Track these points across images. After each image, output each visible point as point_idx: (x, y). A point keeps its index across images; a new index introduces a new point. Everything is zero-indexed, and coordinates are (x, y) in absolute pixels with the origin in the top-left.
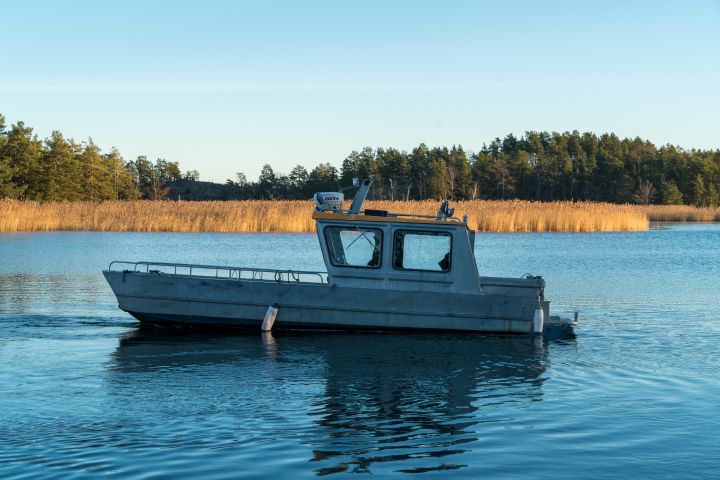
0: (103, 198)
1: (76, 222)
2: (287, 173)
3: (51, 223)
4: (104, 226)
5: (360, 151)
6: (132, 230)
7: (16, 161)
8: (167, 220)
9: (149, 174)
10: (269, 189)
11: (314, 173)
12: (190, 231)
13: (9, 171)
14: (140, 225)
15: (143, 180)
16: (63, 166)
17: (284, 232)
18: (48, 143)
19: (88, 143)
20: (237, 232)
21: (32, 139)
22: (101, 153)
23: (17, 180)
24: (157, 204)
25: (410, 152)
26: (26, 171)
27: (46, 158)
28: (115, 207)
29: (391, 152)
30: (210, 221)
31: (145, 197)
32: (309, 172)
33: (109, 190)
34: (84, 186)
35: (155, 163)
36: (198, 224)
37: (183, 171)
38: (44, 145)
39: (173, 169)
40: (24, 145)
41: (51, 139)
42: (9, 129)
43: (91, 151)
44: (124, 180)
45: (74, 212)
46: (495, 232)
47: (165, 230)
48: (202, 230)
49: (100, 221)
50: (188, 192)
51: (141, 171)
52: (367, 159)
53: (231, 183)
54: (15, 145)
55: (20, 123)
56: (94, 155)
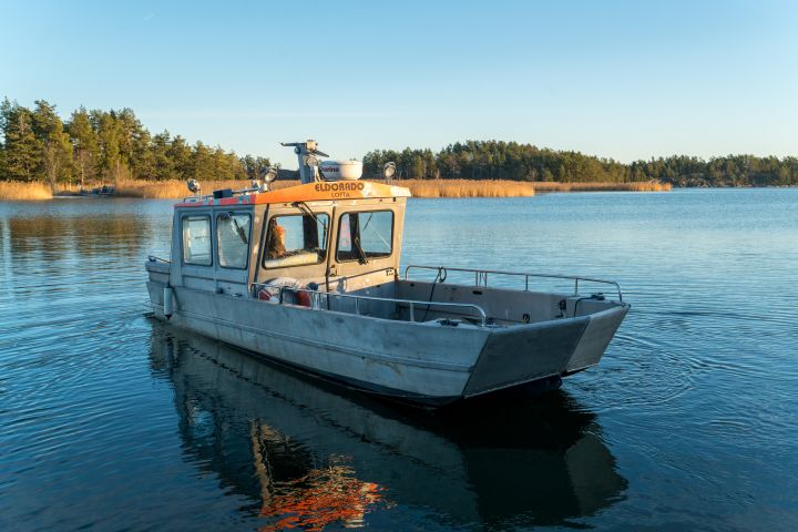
0: (226, 179)
5: (373, 151)
7: (177, 158)
9: (253, 165)
13: (173, 164)
15: (249, 169)
16: (204, 161)
18: (195, 148)
19: (218, 148)
21: (185, 145)
22: (225, 153)
23: (177, 169)
25: (401, 152)
26: (183, 164)
27: (194, 156)
29: (390, 152)
31: (250, 178)
33: (229, 174)
34: (215, 172)
35: (256, 159)
37: (272, 164)
38: (192, 149)
39: (266, 162)
40: (181, 149)
41: (196, 145)
42: (172, 139)
43: (219, 152)
44: (239, 169)
46: (449, 197)
51: (248, 163)
52: (377, 157)
54: (176, 149)
55: (179, 136)
56: (221, 154)
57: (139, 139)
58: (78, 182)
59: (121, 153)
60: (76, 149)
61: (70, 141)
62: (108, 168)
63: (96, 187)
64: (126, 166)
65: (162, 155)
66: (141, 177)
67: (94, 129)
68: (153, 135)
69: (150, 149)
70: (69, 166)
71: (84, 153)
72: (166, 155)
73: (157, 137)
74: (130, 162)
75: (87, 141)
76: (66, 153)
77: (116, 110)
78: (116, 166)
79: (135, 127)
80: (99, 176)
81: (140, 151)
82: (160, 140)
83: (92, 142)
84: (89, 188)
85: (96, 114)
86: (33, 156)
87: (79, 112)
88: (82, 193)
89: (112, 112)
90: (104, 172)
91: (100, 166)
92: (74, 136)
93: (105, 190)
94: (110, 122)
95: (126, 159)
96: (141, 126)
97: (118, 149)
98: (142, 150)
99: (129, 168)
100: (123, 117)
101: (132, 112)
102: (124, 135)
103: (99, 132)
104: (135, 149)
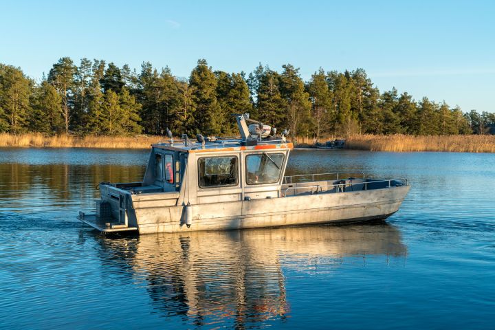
0: (450, 133)
1: (435, 147)
3: (421, 147)
4: (451, 149)
6: (467, 151)
7: (403, 113)
8: (487, 146)
9: (477, 120)
13: (399, 119)
14: (472, 149)
15: (473, 123)
16: (428, 116)
18: (420, 104)
19: (443, 103)
21: (411, 101)
22: (450, 109)
23: (403, 124)
24: (481, 137)
26: (408, 119)
27: (419, 112)
28: (458, 138)
31: (475, 133)
33: (454, 129)
34: (440, 127)
35: (481, 114)
38: (418, 104)
39: (492, 116)
40: (407, 105)
41: (422, 101)
42: (399, 96)
43: (444, 107)
44: (463, 124)
45: (434, 142)
47: (486, 152)
49: (449, 146)
51: (472, 119)
54: (403, 105)
55: (405, 93)
56: (446, 109)
57: (369, 96)
58: (314, 136)
59: (352, 109)
60: (315, 106)
61: (310, 99)
62: (340, 123)
63: (330, 140)
64: (356, 122)
65: (389, 111)
66: (369, 132)
67: (330, 88)
68: (381, 93)
69: (379, 105)
70: (307, 121)
71: (320, 110)
72: (393, 111)
73: (386, 94)
74: (361, 118)
75: (323, 99)
76: (306, 110)
77: (349, 71)
78: (347, 121)
79: (366, 85)
80: (332, 130)
81: (369, 108)
82: (388, 97)
83: (328, 101)
84: (323, 141)
85: (332, 75)
86: (278, 113)
87: (318, 74)
88: (317, 145)
89: (347, 73)
90: (336, 127)
91: (334, 121)
92: (312, 95)
93: (337, 142)
94: (344, 81)
95: (357, 115)
96: (371, 85)
97: (350, 105)
98: (371, 107)
99: (359, 123)
100: (355, 77)
101: (364, 72)
102: (356, 93)
103: (335, 91)
104: (365, 105)
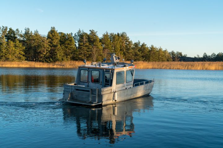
0: (163, 61)
1: (156, 67)
2: (210, 55)
3: (150, 67)
4: (163, 68)
6: (170, 69)
7: (143, 52)
9: (174, 55)
10: (205, 59)
11: (218, 55)
12: (185, 69)
13: (141, 54)
15: (173, 57)
16: (154, 53)
17: (209, 70)
18: (150, 48)
19: (160, 48)
20: (197, 70)
21: (146, 47)
22: (163, 50)
23: (143, 57)
24: (176, 63)
26: (145, 54)
27: (150, 51)
28: (166, 63)
30: (190, 67)
31: (173, 61)
32: (216, 54)
33: (164, 59)
34: (158, 58)
35: (176, 53)
36: (187, 67)
37: (183, 55)
38: (149, 48)
39: (181, 54)
40: (145, 48)
42: (141, 44)
43: (160, 50)
44: (168, 57)
45: (156, 64)
47: (178, 69)
48: (188, 69)
50: (184, 60)
51: (172, 55)
53: (195, 57)
54: (142, 48)
55: (144, 43)
56: (161, 50)
57: (128, 44)
59: (121, 50)
60: (104, 49)
61: (102, 45)
64: (122, 55)
65: (137, 51)
66: (128, 60)
67: (111, 40)
68: (133, 43)
69: (132, 48)
70: (101, 55)
71: (106, 50)
72: (138, 51)
73: (135, 44)
74: (124, 54)
75: (108, 45)
76: (100, 50)
77: (119, 33)
78: (118, 55)
79: (127, 40)
82: (136, 45)
83: (110, 46)
85: (112, 35)
86: (88, 51)
87: (105, 34)
89: (118, 34)
92: (103, 43)
94: (117, 38)
95: (122, 52)
96: (129, 39)
97: (119, 48)
98: (129, 49)
99: (124, 56)
100: (122, 36)
101: (126, 33)
102: (122, 43)
103: (113, 42)
104: (126, 48)
